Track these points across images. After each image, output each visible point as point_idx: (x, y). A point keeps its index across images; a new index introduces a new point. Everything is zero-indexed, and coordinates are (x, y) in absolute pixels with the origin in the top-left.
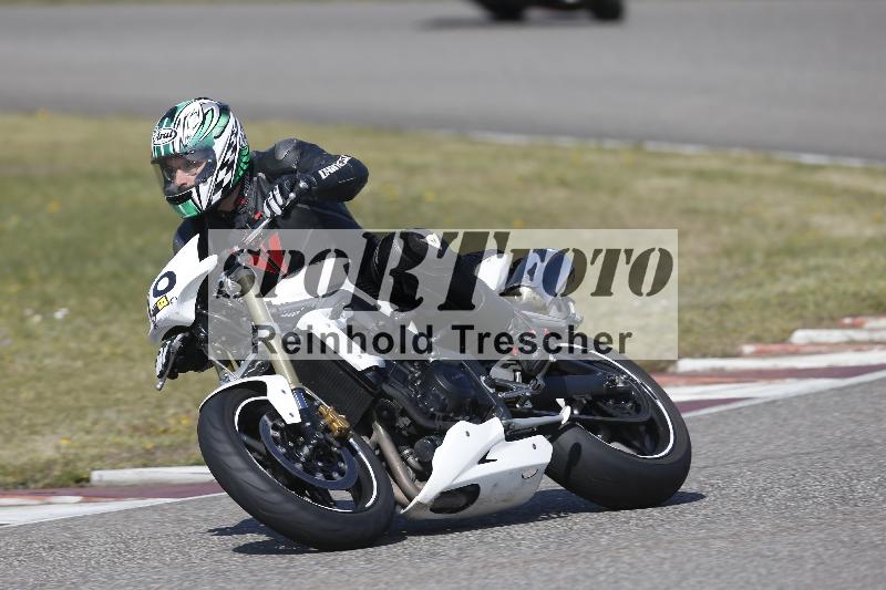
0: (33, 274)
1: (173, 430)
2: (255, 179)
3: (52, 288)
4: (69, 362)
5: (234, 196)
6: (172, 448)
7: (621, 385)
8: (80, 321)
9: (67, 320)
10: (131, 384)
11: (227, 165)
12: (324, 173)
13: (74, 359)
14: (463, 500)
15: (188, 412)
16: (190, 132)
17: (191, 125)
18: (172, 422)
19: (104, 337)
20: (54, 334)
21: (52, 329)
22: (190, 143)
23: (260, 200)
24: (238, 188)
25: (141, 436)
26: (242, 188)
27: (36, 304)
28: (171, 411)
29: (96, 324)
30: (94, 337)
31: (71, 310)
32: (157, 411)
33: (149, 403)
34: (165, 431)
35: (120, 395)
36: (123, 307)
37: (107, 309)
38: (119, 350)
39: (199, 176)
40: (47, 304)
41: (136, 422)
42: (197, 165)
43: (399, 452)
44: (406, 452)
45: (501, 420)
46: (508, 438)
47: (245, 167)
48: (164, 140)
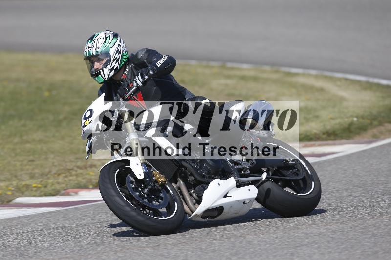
11: (116, 60)
12: (159, 64)
14: (216, 213)
16: (99, 45)
17: (100, 43)
22: (99, 51)
39: (104, 65)
42: (103, 60)
43: (189, 191)
44: (192, 191)
45: (235, 178)
46: (237, 186)
47: (125, 60)
48: (88, 49)
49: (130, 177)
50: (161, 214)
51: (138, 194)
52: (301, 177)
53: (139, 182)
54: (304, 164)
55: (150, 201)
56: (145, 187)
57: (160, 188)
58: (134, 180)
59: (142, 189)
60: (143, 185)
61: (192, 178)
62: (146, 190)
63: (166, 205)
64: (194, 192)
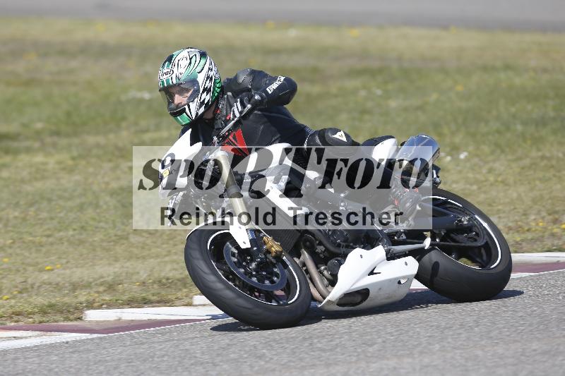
0: (446, 131)
1: (534, 229)
2: (225, 96)
3: (457, 140)
4: (468, 186)
5: (213, 108)
6: (533, 240)
7: (465, 223)
8: (476, 160)
9: (467, 159)
10: (507, 200)
11: (207, 90)
12: (270, 89)
13: (471, 185)
14: (359, 298)
15: (543, 218)
16: (182, 70)
17: (183, 66)
18: (533, 224)
19: (490, 171)
20: (459, 168)
21: (458, 165)
22: (183, 77)
23: (228, 109)
24: (215, 104)
25: (513, 233)
26: (218, 103)
27: (448, 149)
28: (533, 217)
29: (486, 162)
30: (484, 171)
31: (469, 153)
32: (524, 217)
33: (518, 212)
34: (528, 230)
35: (500, 207)
36: (503, 151)
37: (493, 153)
38: (500, 179)
39: (189, 98)
40: (455, 150)
41: (510, 224)
42: (187, 90)
43: (318, 268)
44: (323, 268)
45: (384, 247)
46: (388, 259)
47: (218, 90)
48: (165, 76)
49: (230, 246)
50: (277, 298)
51: (242, 270)
52: (483, 243)
53: (243, 253)
54: (485, 225)
55: (261, 280)
56: (252, 260)
57: (274, 261)
58: (236, 252)
59: (247, 263)
60: (249, 258)
61: (322, 248)
62: (254, 265)
63: (284, 285)
64: (325, 269)
